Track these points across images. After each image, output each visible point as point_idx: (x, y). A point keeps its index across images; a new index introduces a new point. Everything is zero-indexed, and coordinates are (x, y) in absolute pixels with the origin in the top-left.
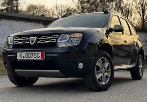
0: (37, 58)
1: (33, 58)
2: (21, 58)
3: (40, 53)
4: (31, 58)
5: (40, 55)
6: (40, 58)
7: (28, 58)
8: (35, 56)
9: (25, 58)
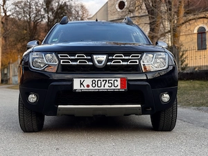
0: (113, 87)
1: (106, 87)
2: (82, 88)
3: (119, 80)
4: (102, 87)
5: (118, 83)
6: (119, 87)
7: (96, 88)
8: (110, 85)
9: (91, 87)
